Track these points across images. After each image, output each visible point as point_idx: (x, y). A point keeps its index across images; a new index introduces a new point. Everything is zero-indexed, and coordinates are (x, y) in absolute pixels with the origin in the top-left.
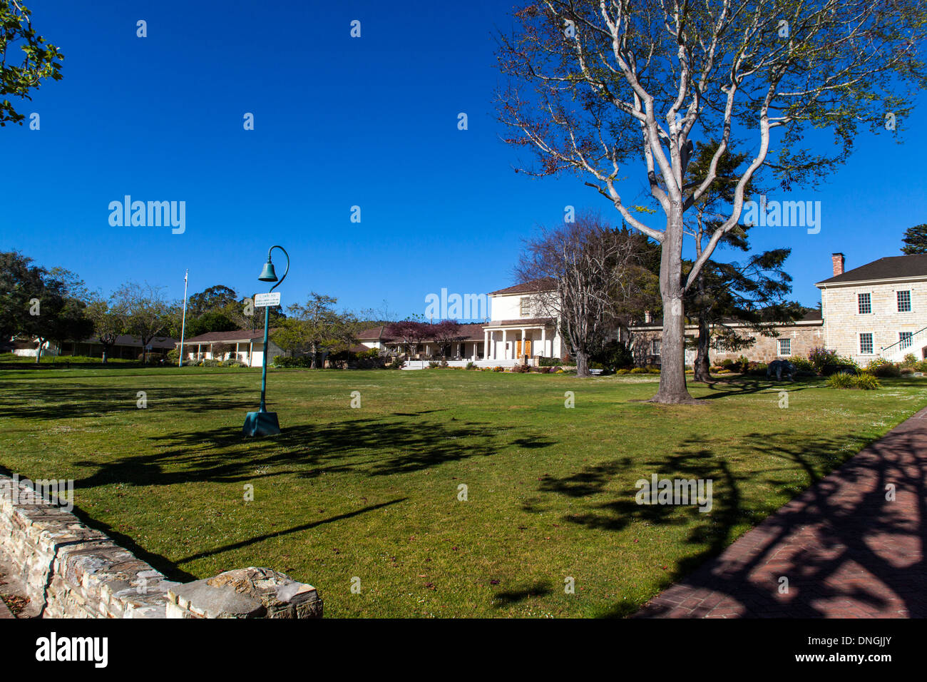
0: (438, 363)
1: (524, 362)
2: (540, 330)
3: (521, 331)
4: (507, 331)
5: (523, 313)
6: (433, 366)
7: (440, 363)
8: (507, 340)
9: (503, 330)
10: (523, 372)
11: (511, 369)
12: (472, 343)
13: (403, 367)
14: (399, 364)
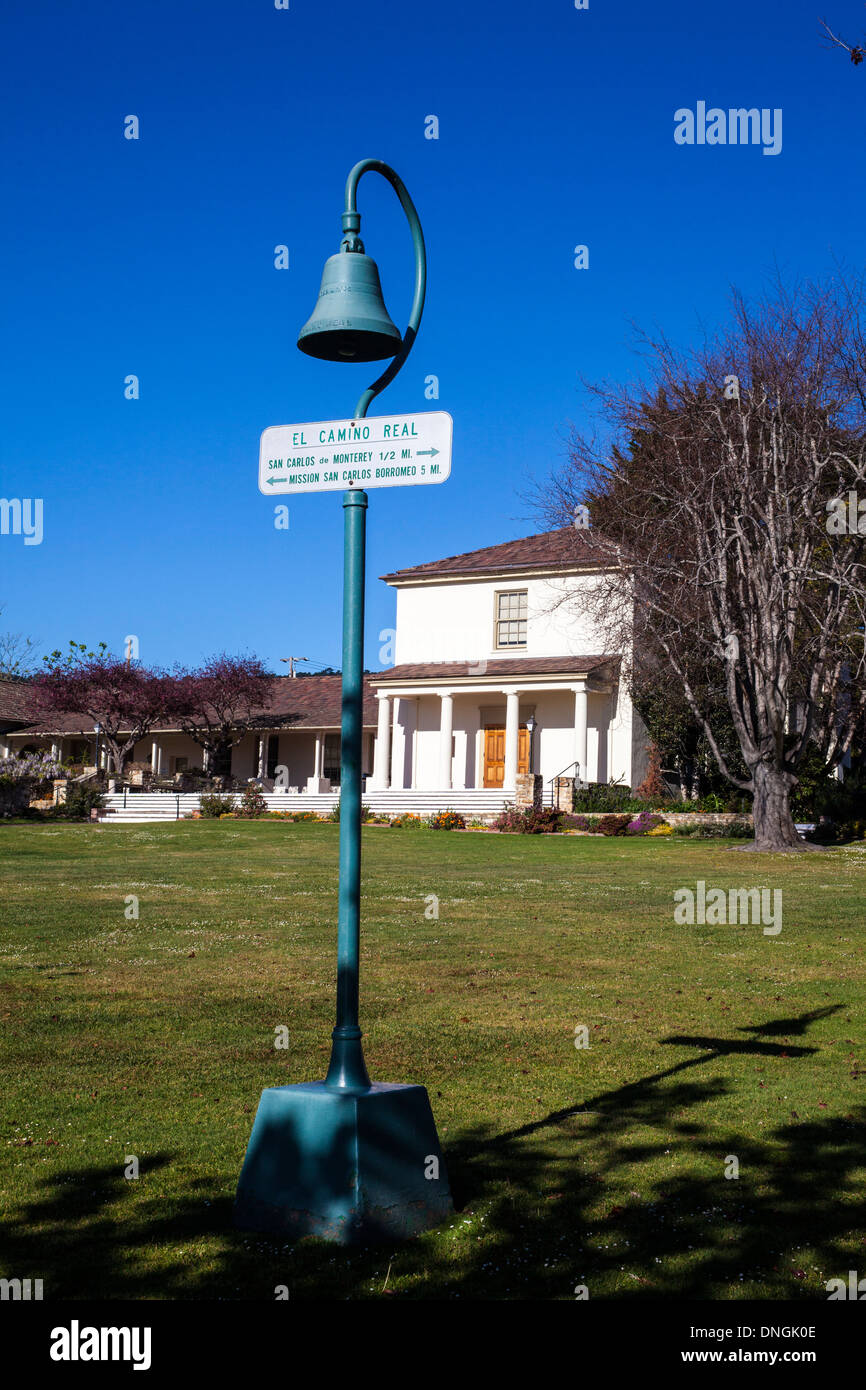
0: (230, 799)
1: (531, 797)
2: (570, 696)
3: (503, 697)
4: (457, 699)
5: (504, 639)
6: (213, 810)
7: (238, 800)
8: (455, 727)
9: (444, 692)
10: (538, 831)
11: (490, 821)
12: (309, 737)
13: (103, 813)
14: (85, 804)
